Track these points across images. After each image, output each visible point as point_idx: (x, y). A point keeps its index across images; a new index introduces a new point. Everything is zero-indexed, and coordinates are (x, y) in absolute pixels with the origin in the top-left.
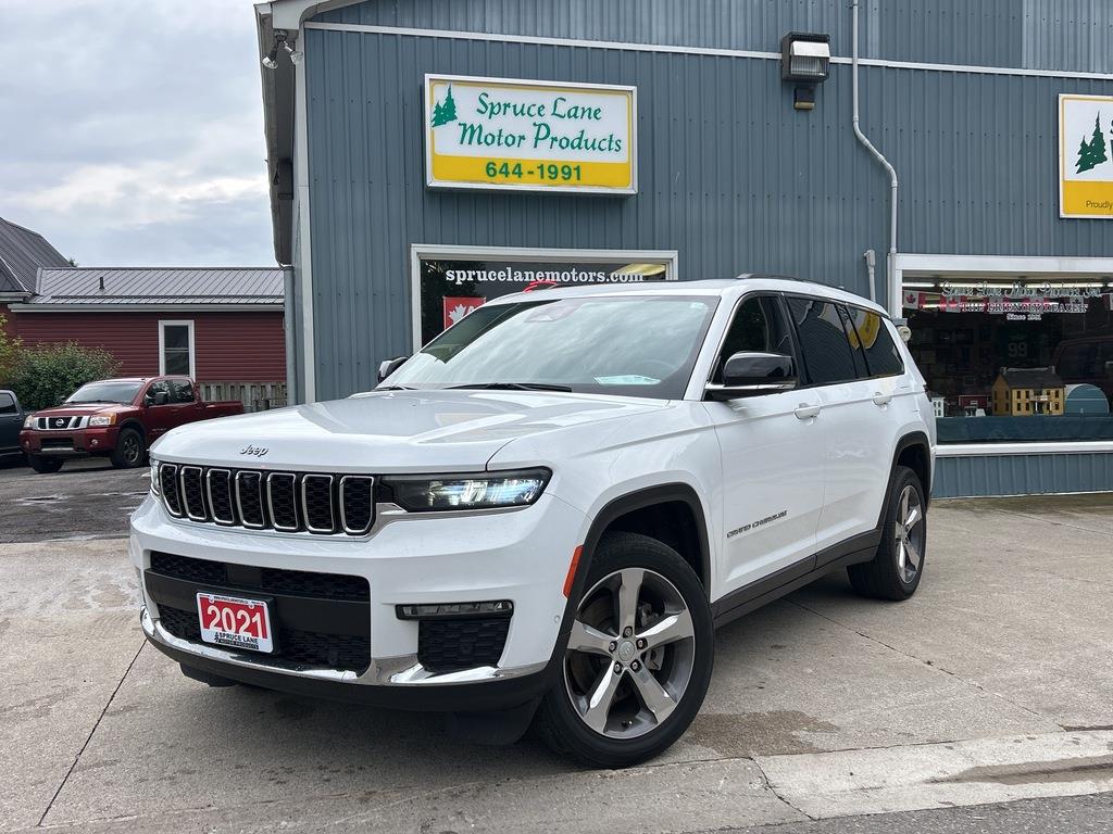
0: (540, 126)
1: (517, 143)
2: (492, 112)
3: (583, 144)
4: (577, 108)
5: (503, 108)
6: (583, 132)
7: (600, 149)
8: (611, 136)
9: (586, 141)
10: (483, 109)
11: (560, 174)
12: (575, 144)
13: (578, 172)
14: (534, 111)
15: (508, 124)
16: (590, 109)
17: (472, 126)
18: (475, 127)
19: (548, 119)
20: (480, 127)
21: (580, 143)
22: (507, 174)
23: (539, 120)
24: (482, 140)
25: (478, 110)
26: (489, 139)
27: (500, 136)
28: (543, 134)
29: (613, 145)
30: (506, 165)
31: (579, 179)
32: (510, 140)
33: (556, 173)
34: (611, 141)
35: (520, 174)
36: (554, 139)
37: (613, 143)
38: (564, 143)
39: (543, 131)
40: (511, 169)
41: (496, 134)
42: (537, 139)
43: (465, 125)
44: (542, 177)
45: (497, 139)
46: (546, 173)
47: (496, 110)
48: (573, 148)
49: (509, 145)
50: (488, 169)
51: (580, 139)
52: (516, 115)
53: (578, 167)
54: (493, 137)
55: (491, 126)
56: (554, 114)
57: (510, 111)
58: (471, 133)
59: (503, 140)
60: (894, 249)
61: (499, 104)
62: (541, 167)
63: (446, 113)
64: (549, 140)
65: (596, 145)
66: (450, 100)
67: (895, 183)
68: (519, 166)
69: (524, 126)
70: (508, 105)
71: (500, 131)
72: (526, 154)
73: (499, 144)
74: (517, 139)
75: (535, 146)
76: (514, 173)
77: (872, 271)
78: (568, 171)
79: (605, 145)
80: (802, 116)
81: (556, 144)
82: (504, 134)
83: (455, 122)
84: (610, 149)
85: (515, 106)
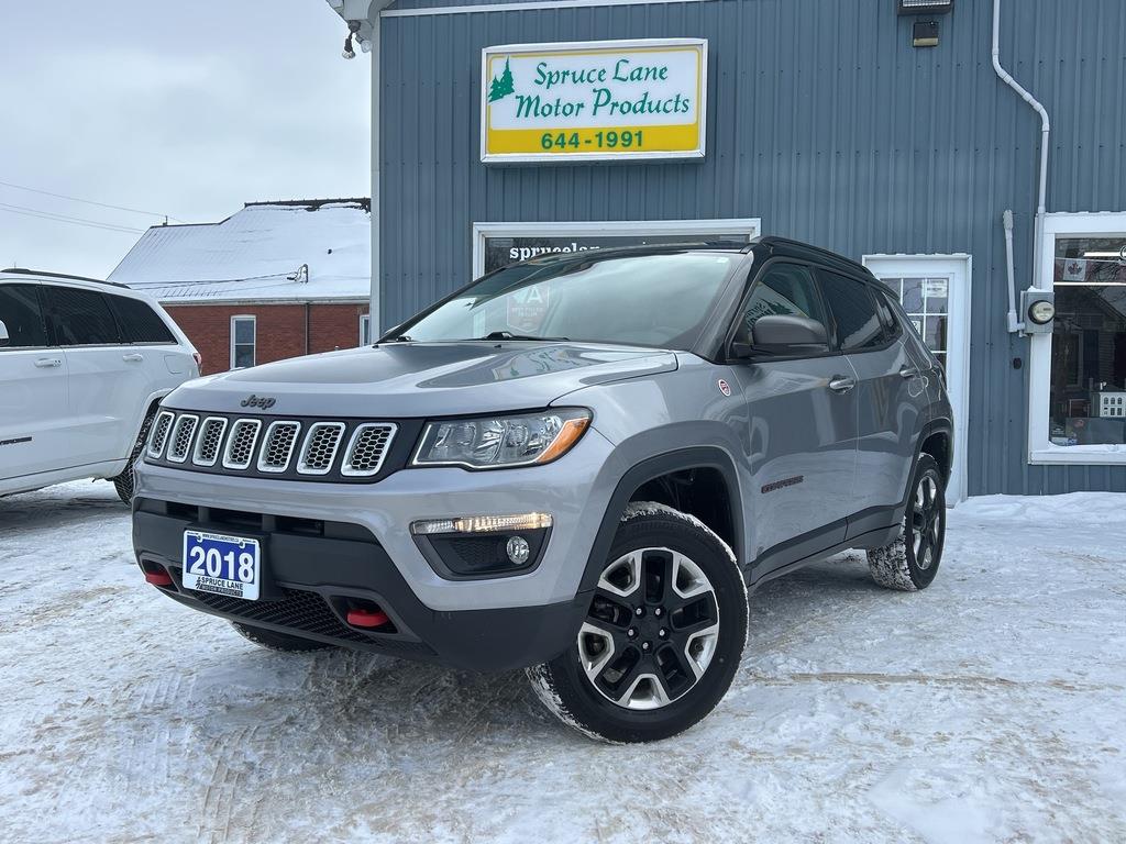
0: (600, 91)
1: (575, 112)
2: (550, 82)
3: (646, 106)
4: (640, 69)
5: (561, 76)
6: (646, 95)
7: (665, 110)
8: (678, 96)
9: (650, 104)
10: (541, 79)
11: (620, 141)
12: (639, 106)
13: (640, 138)
14: (594, 76)
15: (567, 92)
16: (655, 69)
17: (529, 98)
18: (533, 98)
19: (609, 83)
20: (538, 98)
21: (644, 105)
22: (563, 144)
23: (598, 85)
24: (539, 111)
25: (536, 81)
26: (547, 110)
27: (558, 105)
28: (604, 99)
29: (680, 106)
30: (562, 136)
31: (640, 144)
32: (568, 109)
33: (615, 140)
34: (677, 101)
35: (576, 144)
36: (615, 105)
37: (680, 104)
38: (626, 108)
39: (604, 96)
40: (567, 140)
41: (554, 104)
42: (597, 105)
43: (522, 97)
44: (600, 146)
45: (555, 109)
46: (605, 141)
47: (554, 80)
48: (635, 112)
49: (566, 115)
50: (544, 141)
51: (644, 102)
52: (575, 82)
53: (640, 132)
54: (551, 107)
55: (548, 96)
56: (615, 78)
57: (569, 78)
58: (528, 105)
59: (560, 109)
60: (1041, 209)
61: (557, 73)
62: (600, 135)
63: (503, 87)
64: (609, 106)
65: (661, 108)
66: (507, 74)
67: (1046, 126)
68: (576, 135)
69: (583, 93)
70: (567, 73)
71: (558, 101)
72: (584, 122)
73: (556, 115)
74: (575, 108)
75: (594, 114)
76: (570, 143)
77: (1009, 235)
78: (628, 138)
79: (670, 106)
80: (924, 54)
81: (617, 109)
82: (562, 103)
83: (513, 95)
84: (676, 110)
85: (574, 74)
